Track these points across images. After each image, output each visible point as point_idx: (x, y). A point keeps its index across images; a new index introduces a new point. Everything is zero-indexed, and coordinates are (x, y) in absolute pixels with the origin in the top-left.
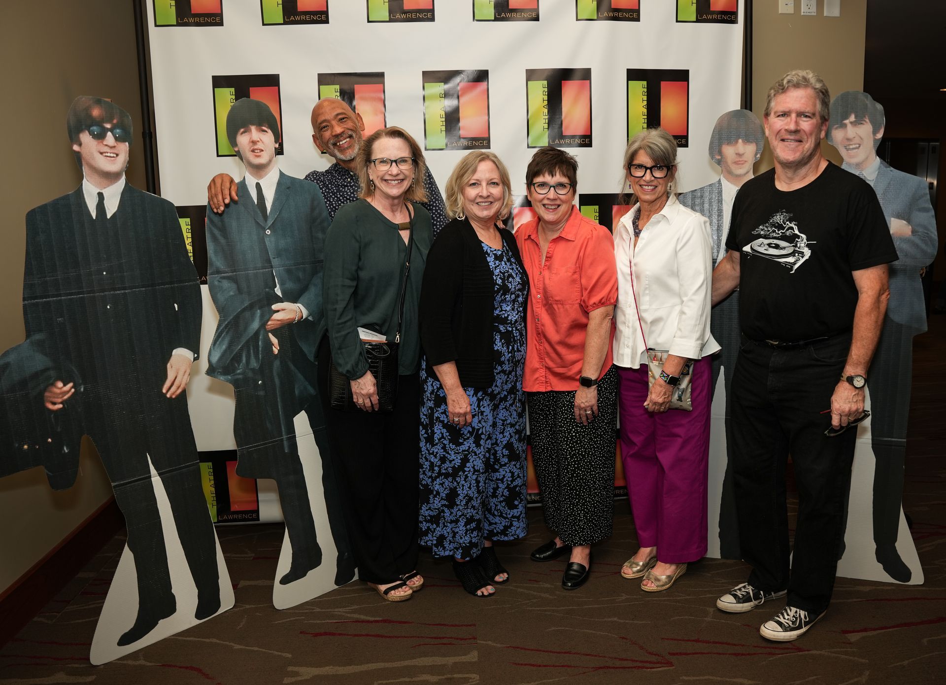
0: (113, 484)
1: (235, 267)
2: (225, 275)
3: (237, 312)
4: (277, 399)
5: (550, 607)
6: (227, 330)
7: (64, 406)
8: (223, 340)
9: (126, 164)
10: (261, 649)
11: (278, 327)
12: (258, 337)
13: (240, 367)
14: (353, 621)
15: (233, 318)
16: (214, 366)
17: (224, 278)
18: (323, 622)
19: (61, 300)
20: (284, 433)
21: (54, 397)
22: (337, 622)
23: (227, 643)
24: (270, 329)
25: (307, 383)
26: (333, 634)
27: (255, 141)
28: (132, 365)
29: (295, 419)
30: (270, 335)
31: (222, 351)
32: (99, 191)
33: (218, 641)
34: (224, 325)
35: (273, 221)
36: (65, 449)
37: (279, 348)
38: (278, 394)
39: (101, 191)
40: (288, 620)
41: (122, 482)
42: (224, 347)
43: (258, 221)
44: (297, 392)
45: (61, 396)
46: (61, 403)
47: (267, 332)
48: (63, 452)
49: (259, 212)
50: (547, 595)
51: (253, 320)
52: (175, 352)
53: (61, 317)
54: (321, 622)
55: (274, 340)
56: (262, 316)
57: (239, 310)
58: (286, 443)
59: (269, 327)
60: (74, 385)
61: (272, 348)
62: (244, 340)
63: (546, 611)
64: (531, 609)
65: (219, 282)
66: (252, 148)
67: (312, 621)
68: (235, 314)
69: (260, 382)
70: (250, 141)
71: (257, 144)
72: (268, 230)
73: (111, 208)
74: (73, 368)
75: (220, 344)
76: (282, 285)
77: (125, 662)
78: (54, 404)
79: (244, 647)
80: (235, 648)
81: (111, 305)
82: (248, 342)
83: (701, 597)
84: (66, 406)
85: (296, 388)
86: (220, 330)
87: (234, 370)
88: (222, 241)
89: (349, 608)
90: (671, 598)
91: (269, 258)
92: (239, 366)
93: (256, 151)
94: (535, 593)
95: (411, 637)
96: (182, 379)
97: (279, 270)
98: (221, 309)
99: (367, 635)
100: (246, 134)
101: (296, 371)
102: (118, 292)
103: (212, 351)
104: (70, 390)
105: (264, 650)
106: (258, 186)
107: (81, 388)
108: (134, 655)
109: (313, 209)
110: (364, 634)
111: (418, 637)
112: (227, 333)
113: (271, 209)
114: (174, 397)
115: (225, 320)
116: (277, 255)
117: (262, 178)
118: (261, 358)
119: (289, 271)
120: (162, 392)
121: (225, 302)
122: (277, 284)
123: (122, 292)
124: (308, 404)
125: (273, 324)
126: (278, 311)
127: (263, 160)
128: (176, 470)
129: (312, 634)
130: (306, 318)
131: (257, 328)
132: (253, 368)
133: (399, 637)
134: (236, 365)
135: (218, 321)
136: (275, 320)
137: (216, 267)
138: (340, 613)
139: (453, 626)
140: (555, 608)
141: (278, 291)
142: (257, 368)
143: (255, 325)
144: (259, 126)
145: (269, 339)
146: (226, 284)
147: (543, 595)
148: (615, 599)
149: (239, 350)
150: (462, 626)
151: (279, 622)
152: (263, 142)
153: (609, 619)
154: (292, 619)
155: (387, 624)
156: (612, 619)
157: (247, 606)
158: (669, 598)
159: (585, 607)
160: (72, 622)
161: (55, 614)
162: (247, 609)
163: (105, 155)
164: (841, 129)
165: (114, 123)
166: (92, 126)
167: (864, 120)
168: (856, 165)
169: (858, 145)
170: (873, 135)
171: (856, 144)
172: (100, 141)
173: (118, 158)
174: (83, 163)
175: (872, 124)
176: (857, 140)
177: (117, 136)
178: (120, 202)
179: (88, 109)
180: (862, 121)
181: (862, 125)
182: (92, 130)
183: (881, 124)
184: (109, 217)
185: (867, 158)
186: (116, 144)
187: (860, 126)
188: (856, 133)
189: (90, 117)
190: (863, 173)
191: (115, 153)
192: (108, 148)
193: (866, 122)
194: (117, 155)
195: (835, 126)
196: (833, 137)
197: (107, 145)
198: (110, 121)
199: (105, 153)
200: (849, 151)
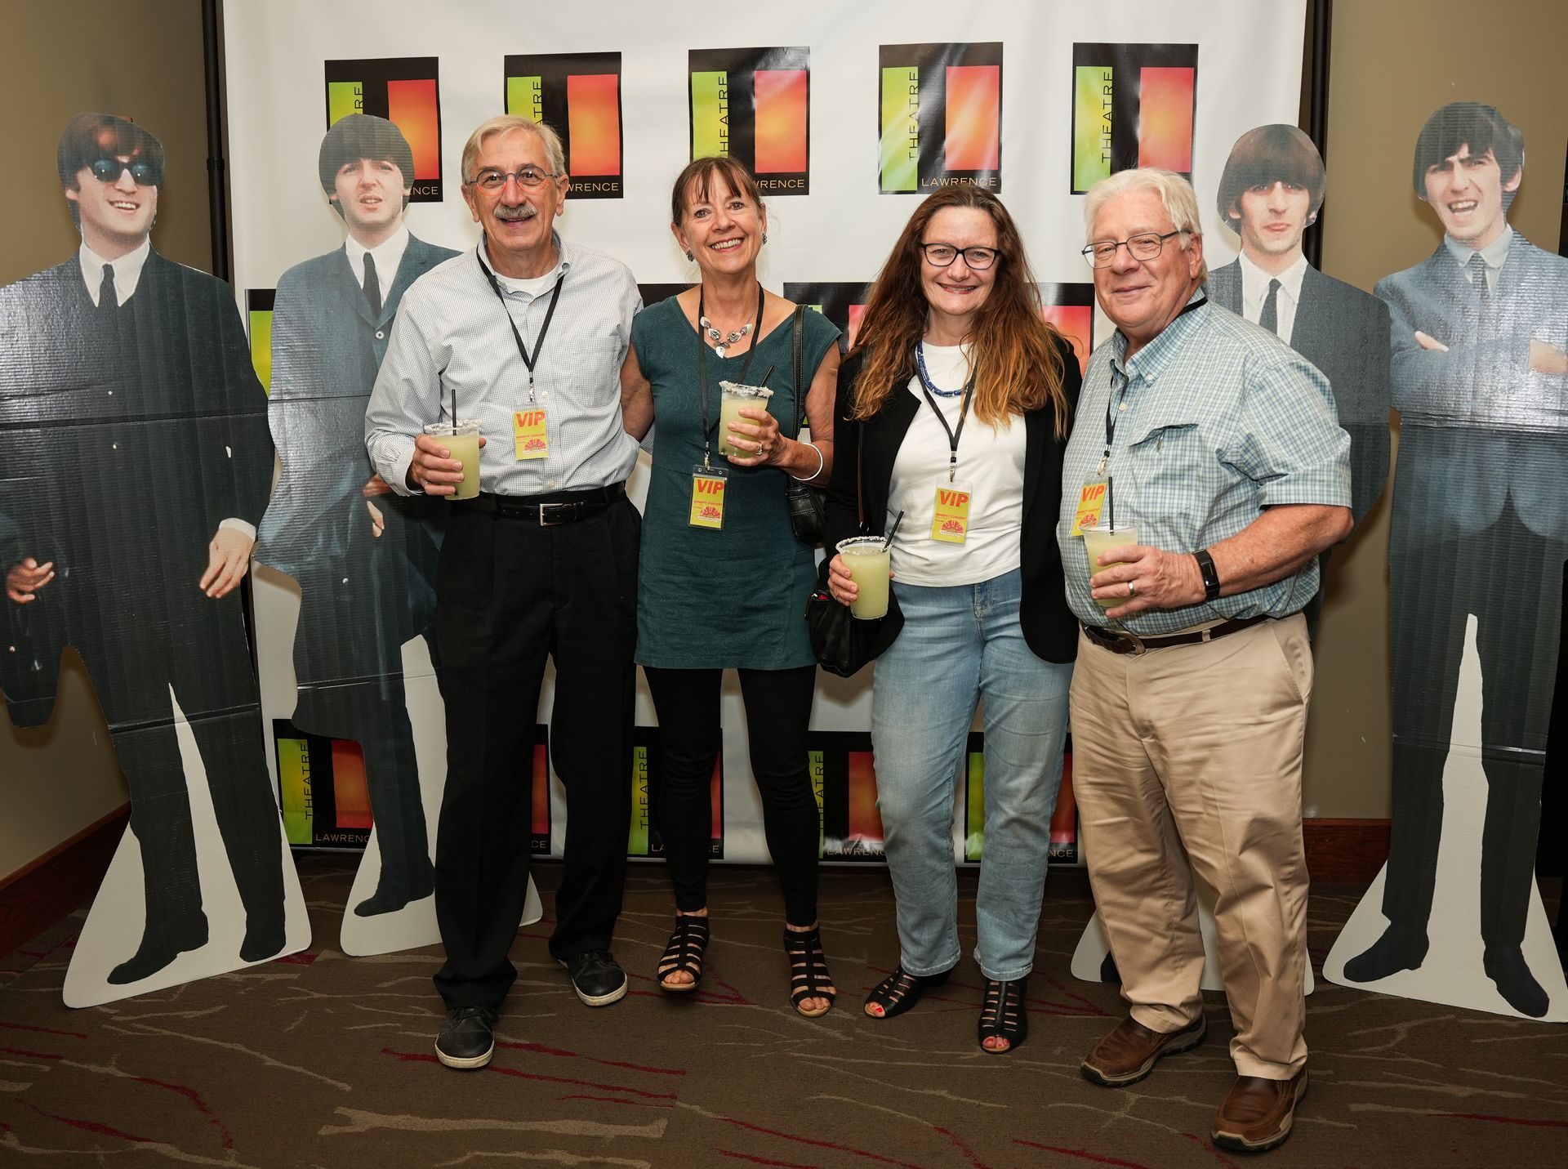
0: (110, 726)
4: (374, 610)
5: (832, 1056)
7: (36, 597)
8: (285, 506)
9: (152, 220)
10: (306, 1071)
12: (349, 506)
13: (313, 552)
15: (306, 472)
20: (381, 668)
21: (22, 582)
23: (257, 1054)
24: (369, 494)
27: (368, 185)
28: (149, 540)
30: (370, 504)
31: (282, 524)
32: (105, 262)
33: (244, 1049)
34: (289, 482)
35: (390, 317)
36: (36, 663)
37: (383, 528)
38: (376, 603)
39: (109, 263)
40: (376, 1025)
41: (126, 726)
42: (287, 517)
43: (363, 316)
44: (410, 603)
45: (33, 580)
46: (33, 592)
47: (364, 499)
48: (33, 669)
49: (366, 302)
50: (837, 1034)
51: (341, 477)
52: (224, 524)
54: (425, 1035)
55: (376, 514)
56: (358, 472)
58: (383, 685)
59: (369, 491)
60: (53, 565)
61: (372, 526)
62: (321, 509)
63: (820, 1061)
64: (795, 1054)
66: (363, 195)
67: (409, 1030)
68: (310, 466)
69: (345, 580)
70: (359, 184)
71: (371, 190)
72: (380, 332)
73: (125, 288)
74: (54, 539)
75: (280, 512)
78: (22, 592)
79: (282, 1065)
80: (268, 1063)
81: (119, 444)
82: (329, 512)
84: (39, 598)
85: (409, 597)
86: (281, 490)
87: (301, 556)
92: (310, 551)
93: (369, 201)
95: (565, 1080)
96: (233, 570)
100: (352, 172)
101: (413, 568)
102: (132, 423)
104: (48, 573)
106: (368, 259)
107: (65, 571)
111: (577, 1082)
113: (389, 298)
114: (216, 598)
117: (377, 246)
118: (349, 541)
120: (199, 587)
123: (139, 423)
124: (430, 624)
125: (376, 487)
127: (380, 216)
128: (216, 714)
129: (401, 1055)
131: (347, 491)
132: (335, 556)
133: (544, 1078)
134: (306, 548)
139: (644, 1068)
142: (341, 556)
143: (344, 487)
144: (378, 160)
145: (368, 511)
148: (960, 1055)
149: (313, 524)
150: (661, 1071)
151: (356, 1028)
152: (381, 186)
153: (933, 1092)
154: (379, 1025)
155: (533, 1053)
156: (938, 1092)
157: (316, 995)
158: (1061, 1065)
159: (898, 1063)
160: (33, 990)
161: (14, 973)
162: (315, 999)
163: (117, 205)
164: (1443, 172)
165: (135, 156)
166: (96, 161)
167: (1486, 157)
168: (1469, 239)
169: (1472, 204)
170: (1502, 185)
171: (1470, 200)
172: (111, 183)
173: (139, 209)
174: (82, 218)
175: (1499, 164)
176: (1471, 194)
177: (139, 175)
178: (140, 279)
179: (91, 134)
180: (1482, 157)
181: (1480, 165)
182: (98, 166)
183: (1517, 164)
184: (120, 304)
185: (1489, 227)
186: (136, 189)
187: (1477, 166)
188: (1471, 181)
189: (97, 145)
190: (1481, 254)
191: (134, 203)
192: (124, 195)
193: (1490, 160)
194: (138, 206)
195: (1433, 167)
196: (1427, 187)
197: (120, 190)
198: (127, 151)
199: (118, 202)
200: (1457, 214)
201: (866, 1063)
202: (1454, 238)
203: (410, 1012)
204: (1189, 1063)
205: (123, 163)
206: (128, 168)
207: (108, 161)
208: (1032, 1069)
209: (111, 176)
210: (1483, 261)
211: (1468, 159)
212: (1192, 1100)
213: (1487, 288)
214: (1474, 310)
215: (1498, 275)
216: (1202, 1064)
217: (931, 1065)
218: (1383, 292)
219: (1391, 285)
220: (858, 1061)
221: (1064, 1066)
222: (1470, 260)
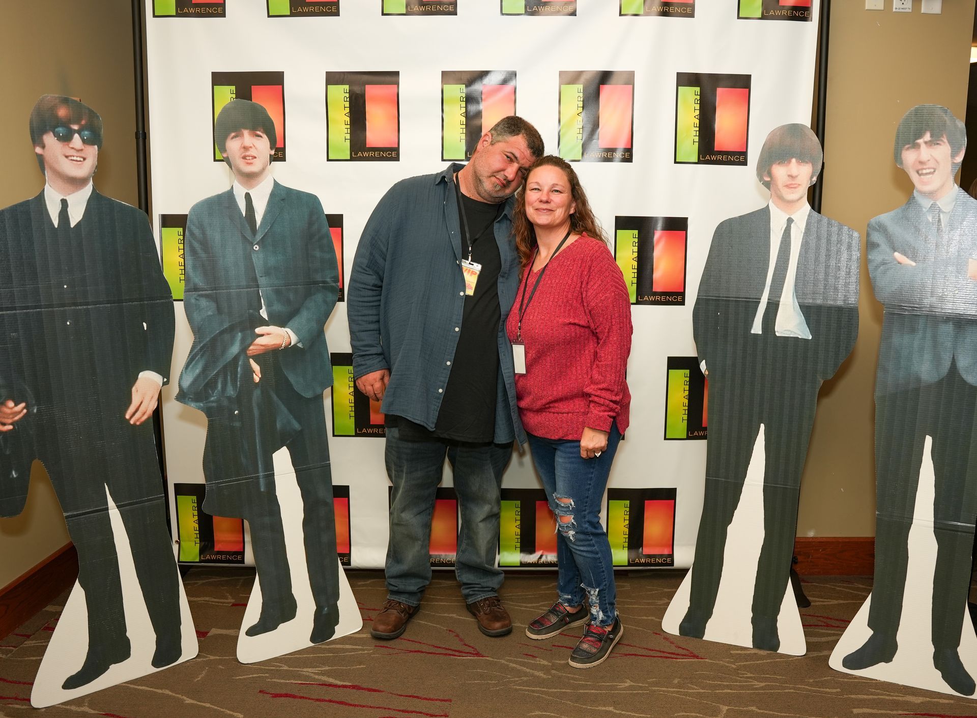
0: (65, 514)
1: (215, 284)
2: (203, 292)
3: (215, 334)
4: (255, 431)
5: (540, 688)
6: (202, 352)
7: (14, 427)
8: (196, 364)
9: (94, 169)
10: (213, 706)
11: (261, 353)
12: (238, 363)
13: (215, 395)
14: (319, 684)
15: (210, 340)
16: (185, 391)
17: (202, 296)
18: (288, 681)
19: (15, 314)
20: (260, 470)
21: (4, 418)
22: (302, 684)
23: (180, 696)
24: (251, 355)
25: (292, 417)
26: (294, 697)
27: (247, 147)
28: (92, 387)
29: (274, 455)
30: (252, 361)
31: (195, 376)
32: (62, 197)
33: (170, 693)
34: (199, 348)
35: (262, 236)
36: (14, 473)
37: (260, 376)
38: (256, 427)
39: (65, 198)
40: (251, 676)
41: (75, 513)
42: (197, 371)
43: (245, 234)
44: (278, 425)
45: (11, 416)
46: (11, 424)
47: (248, 358)
48: (11, 476)
49: (247, 226)
50: (540, 674)
51: (232, 344)
52: (142, 375)
53: (15, 332)
54: (285, 681)
55: (256, 367)
56: (243, 340)
57: (218, 332)
58: (262, 482)
59: (250, 352)
60: (26, 405)
61: (253, 375)
62: (220, 365)
63: (533, 691)
64: (518, 688)
65: (197, 300)
66: (244, 154)
67: (275, 680)
68: (213, 336)
69: (236, 412)
70: (241, 147)
71: (249, 150)
72: (256, 246)
73: (76, 216)
74: (27, 387)
75: (193, 367)
76: (268, 306)
77: (68, 707)
78: (4, 424)
79: (195, 702)
80: (187, 702)
81: (71, 322)
82: (225, 367)
83: (717, 691)
84: (16, 428)
85: (278, 421)
86: (194, 353)
87: (207, 398)
88: (203, 255)
89: (320, 669)
90: (682, 690)
91: (256, 276)
92: (213, 394)
93: (248, 158)
94: (528, 670)
95: (377, 708)
96: (148, 405)
97: (266, 290)
98: (197, 330)
99: (330, 701)
100: (237, 139)
101: (280, 403)
102: (80, 307)
103: (184, 375)
104: (22, 410)
105: (216, 708)
106: (248, 196)
107: (34, 409)
108: (79, 701)
109: (310, 224)
110: (327, 699)
111: (385, 709)
112: (202, 356)
113: (261, 223)
114: (138, 423)
115: (200, 342)
116: (265, 273)
117: (253, 188)
118: (239, 386)
119: (278, 292)
120: (125, 418)
121: (202, 323)
122: (263, 305)
123: (85, 307)
124: (291, 439)
125: (256, 350)
126: (262, 335)
127: (255, 168)
128: (137, 503)
129: (272, 694)
130: (295, 345)
131: (236, 353)
132: (230, 396)
133: (364, 706)
134: (210, 392)
135: (192, 342)
136: (258, 345)
137: (194, 284)
138: (307, 674)
139: (426, 699)
140: (545, 689)
141: (264, 313)
142: (233, 397)
143: (235, 349)
144: (253, 130)
145: (250, 366)
146: (204, 303)
147: (537, 673)
148: (617, 685)
149: (214, 375)
150: (436, 700)
151: (240, 677)
152: (256, 148)
153: (604, 708)
154: (255, 675)
155: (355, 690)
156: (607, 708)
157: (212, 658)
158: (679, 690)
159: (581, 691)
160: (26, 659)
161: (12, 648)
162: (211, 660)
163: (70, 158)
164: (913, 150)
165: (83, 125)
166: (57, 127)
167: (942, 140)
168: (930, 193)
169: (932, 170)
170: (952, 158)
171: (931, 168)
172: (66, 143)
173: (86, 161)
174: (46, 167)
175: (950, 145)
176: (932, 164)
177: (85, 138)
178: (86, 209)
179: (53, 109)
180: (939, 140)
181: (938, 146)
182: (57, 132)
183: (961, 145)
184: (72, 226)
185: (942, 186)
186: (83, 148)
187: (936, 146)
188: (931, 155)
189: (56, 117)
190: (938, 203)
191: (82, 157)
192: (75, 151)
193: (944, 142)
194: (84, 159)
195: (907, 146)
196: (903, 159)
197: (73, 148)
198: (77, 122)
199: (71, 156)
200: (922, 177)
201: (561, 691)
202: (920, 192)
203: (274, 667)
204: (755, 687)
205: (75, 130)
206: (78, 133)
207: (64, 128)
208: (661, 693)
209: (66, 138)
210: (939, 207)
211: (930, 141)
212: (760, 709)
213: (941, 225)
214: (932, 239)
215: (948, 217)
216: (762, 687)
217: (601, 692)
218: (873, 227)
219: (879, 222)
220: (556, 690)
221: (680, 690)
222: (931, 207)
